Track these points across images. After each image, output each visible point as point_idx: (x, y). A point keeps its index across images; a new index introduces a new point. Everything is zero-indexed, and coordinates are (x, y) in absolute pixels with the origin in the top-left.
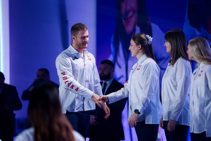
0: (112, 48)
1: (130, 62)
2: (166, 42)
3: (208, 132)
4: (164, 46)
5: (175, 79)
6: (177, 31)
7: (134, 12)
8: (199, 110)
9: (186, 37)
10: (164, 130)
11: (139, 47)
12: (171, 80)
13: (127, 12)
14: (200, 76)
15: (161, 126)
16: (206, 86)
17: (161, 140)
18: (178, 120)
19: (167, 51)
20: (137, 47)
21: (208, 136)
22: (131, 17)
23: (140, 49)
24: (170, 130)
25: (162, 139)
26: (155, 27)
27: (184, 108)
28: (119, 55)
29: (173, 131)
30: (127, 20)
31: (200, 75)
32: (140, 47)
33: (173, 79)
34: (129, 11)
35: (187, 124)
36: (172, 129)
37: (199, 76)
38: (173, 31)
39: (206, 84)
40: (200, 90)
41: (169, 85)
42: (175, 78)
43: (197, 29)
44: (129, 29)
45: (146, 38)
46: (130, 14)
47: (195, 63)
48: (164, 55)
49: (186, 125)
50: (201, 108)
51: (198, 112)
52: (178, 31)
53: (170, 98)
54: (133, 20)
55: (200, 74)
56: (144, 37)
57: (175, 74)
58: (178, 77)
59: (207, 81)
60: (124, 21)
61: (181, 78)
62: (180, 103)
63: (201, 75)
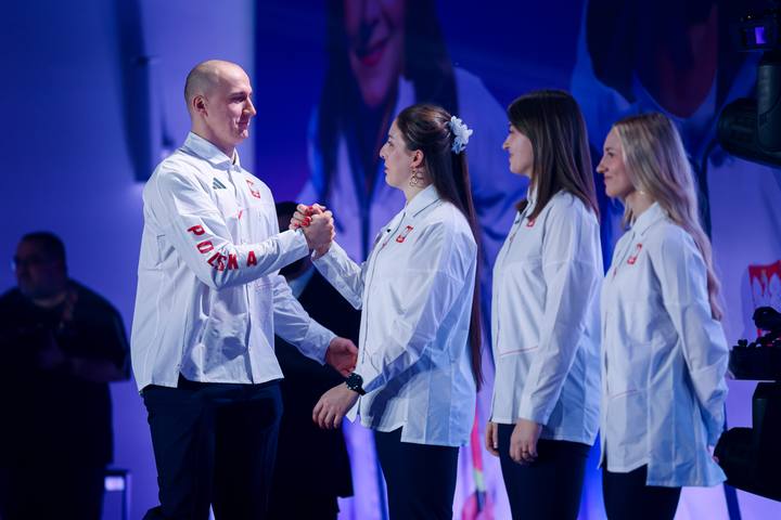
0: (313, 161)
1: (376, 212)
2: (510, 132)
3: (656, 467)
4: (504, 146)
5: (538, 271)
6: (553, 95)
7: (391, 26)
8: (629, 386)
9: (584, 120)
10: (498, 459)
11: (416, 159)
12: (525, 273)
13: (367, 28)
14: (632, 263)
15: (492, 445)
16: (654, 300)
17: (489, 496)
18: (549, 421)
19: (512, 169)
20: (410, 155)
21: (654, 484)
22: (382, 44)
23: (417, 167)
24: (517, 458)
25: (494, 494)
26: (468, 82)
27: (570, 377)
28: (338, 185)
29: (532, 460)
30: (368, 56)
31: (632, 261)
32: (420, 157)
33: (534, 272)
34: (376, 22)
35: (581, 436)
36: (527, 452)
37: (628, 262)
38: (541, 95)
39: (654, 293)
40: (633, 314)
41: (519, 291)
42: (541, 268)
43: (620, 91)
44: (375, 88)
45: (448, 127)
46: (379, 33)
47: (612, 216)
48: (503, 186)
49: (578, 440)
50: (636, 383)
51: (625, 395)
52: (557, 95)
53: (522, 339)
54: (389, 57)
55: (634, 256)
56: (439, 124)
57: (541, 253)
58: (549, 264)
59: (657, 285)
60: (355, 61)
61: (560, 266)
62: (555, 357)
63: (635, 259)
